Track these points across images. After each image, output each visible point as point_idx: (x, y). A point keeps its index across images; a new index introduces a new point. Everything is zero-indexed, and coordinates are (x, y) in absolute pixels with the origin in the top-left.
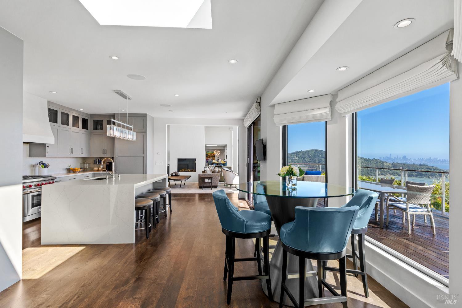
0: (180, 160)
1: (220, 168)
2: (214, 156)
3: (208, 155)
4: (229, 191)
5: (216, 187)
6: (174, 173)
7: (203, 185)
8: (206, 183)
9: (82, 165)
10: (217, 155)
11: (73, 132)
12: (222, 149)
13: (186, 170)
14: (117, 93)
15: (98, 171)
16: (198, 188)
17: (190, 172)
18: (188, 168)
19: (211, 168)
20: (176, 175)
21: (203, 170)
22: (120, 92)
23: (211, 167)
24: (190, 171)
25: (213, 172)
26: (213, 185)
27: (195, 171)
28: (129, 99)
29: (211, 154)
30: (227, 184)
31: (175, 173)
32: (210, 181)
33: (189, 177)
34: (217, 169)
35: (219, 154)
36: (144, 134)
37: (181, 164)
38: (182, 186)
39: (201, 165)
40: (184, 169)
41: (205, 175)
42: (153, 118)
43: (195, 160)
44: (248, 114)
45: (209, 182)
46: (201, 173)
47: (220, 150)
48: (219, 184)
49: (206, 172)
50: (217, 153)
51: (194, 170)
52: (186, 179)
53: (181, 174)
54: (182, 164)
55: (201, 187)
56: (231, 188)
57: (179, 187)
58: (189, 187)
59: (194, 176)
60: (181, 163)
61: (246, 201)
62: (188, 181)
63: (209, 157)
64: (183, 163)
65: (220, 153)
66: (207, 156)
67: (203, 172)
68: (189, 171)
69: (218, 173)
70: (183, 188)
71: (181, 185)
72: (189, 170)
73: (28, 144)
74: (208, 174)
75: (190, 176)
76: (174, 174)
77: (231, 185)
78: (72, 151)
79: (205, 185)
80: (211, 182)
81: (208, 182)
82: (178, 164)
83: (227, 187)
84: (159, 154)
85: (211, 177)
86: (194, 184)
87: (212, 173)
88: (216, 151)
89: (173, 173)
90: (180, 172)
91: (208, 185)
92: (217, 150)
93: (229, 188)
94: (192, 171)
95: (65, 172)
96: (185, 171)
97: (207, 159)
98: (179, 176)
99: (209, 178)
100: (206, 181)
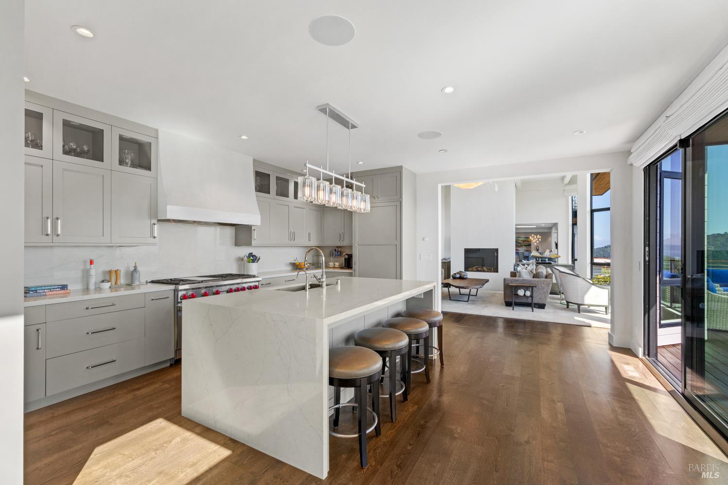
0: (468, 251)
1: (548, 267)
2: (530, 245)
3: (520, 243)
4: (576, 318)
5: (542, 306)
6: (458, 273)
7: (514, 300)
8: (521, 296)
9: (315, 258)
10: (536, 242)
11: (295, 207)
12: (546, 232)
13: (479, 269)
14: (323, 110)
15: (334, 267)
16: (501, 304)
17: (488, 272)
18: (483, 266)
19: (529, 268)
20: (461, 278)
21: (513, 270)
22: (329, 109)
23: (528, 265)
24: (486, 270)
25: (536, 276)
26: (535, 301)
27: (497, 271)
28: (354, 127)
29: (523, 241)
30: (568, 302)
31: (460, 273)
32: (528, 293)
33: (484, 281)
34: (543, 270)
35: (538, 240)
36: (398, 204)
37: (470, 258)
38: (471, 298)
39: (507, 261)
40: (476, 267)
41: (517, 280)
42: (414, 175)
43: (497, 250)
44: (663, 118)
45: (528, 297)
46: (508, 276)
47: (540, 234)
48: (549, 300)
49: (520, 276)
50: (535, 240)
51: (494, 268)
52: (478, 286)
53: (471, 275)
54: (472, 258)
55: (508, 304)
56: (579, 312)
57: (467, 300)
58: (486, 301)
59: (495, 280)
60: (470, 255)
61: (641, 360)
62: (483, 290)
63: (519, 247)
64: (474, 255)
65: (541, 238)
66: (518, 244)
67: (513, 274)
68: (484, 271)
69: (546, 277)
70: (474, 302)
71: (469, 295)
72: (485, 268)
73: (234, 227)
74: (525, 280)
75: (487, 281)
76: (458, 276)
77: (579, 305)
78: (292, 236)
79: (518, 301)
80: (532, 296)
81: (525, 295)
82: (466, 258)
83: (568, 307)
84: (425, 240)
85: (532, 287)
86: (494, 295)
87: (533, 277)
88: (533, 235)
89: (455, 274)
90: (469, 271)
91: (524, 301)
92: (536, 234)
93: (573, 310)
94: (489, 271)
95: (289, 268)
96: (478, 271)
97: (516, 250)
98: (466, 279)
99: (526, 288)
100: (521, 292)
